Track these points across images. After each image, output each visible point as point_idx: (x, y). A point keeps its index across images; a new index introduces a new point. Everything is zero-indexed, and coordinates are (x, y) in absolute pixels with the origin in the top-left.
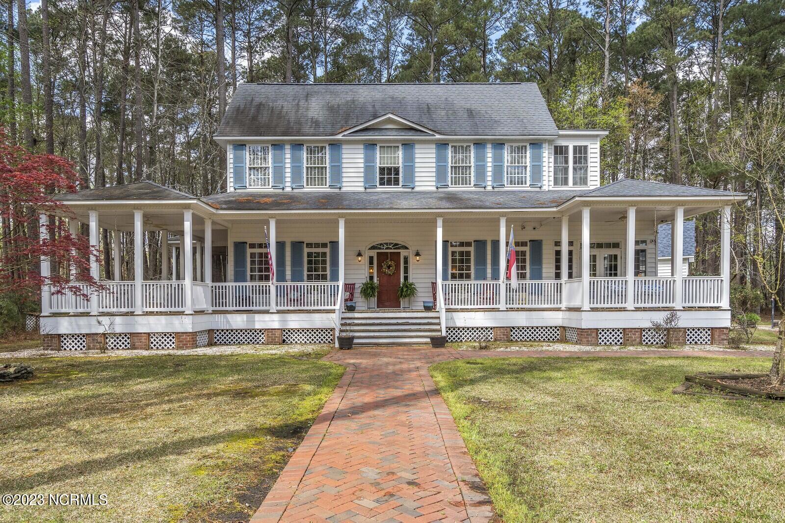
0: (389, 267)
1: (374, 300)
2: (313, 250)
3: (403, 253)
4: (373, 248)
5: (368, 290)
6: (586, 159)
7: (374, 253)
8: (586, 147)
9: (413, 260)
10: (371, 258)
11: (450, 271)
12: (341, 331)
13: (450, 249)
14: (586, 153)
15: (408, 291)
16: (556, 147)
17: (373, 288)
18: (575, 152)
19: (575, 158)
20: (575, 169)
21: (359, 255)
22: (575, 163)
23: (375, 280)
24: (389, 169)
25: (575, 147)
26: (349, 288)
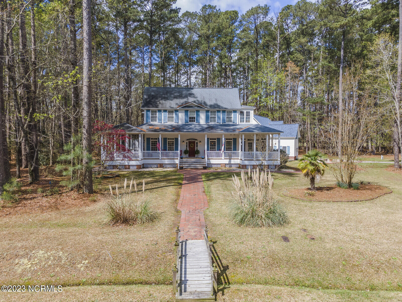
0: (192, 145)
1: (187, 155)
2: (170, 140)
3: (196, 141)
4: (187, 140)
5: (186, 152)
6: (249, 115)
7: (188, 141)
8: (249, 112)
9: (199, 144)
10: (187, 143)
11: (210, 147)
12: (180, 164)
13: (210, 141)
14: (249, 113)
15: (198, 152)
16: (241, 112)
17: (187, 152)
18: (246, 113)
19: (246, 115)
20: (246, 118)
21: (183, 142)
22: (246, 116)
23: (188, 149)
24: (192, 118)
25: (246, 112)
26: (181, 151)
